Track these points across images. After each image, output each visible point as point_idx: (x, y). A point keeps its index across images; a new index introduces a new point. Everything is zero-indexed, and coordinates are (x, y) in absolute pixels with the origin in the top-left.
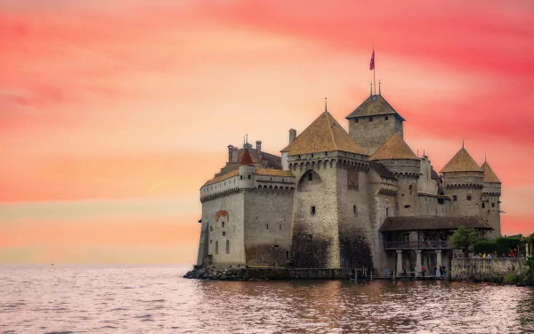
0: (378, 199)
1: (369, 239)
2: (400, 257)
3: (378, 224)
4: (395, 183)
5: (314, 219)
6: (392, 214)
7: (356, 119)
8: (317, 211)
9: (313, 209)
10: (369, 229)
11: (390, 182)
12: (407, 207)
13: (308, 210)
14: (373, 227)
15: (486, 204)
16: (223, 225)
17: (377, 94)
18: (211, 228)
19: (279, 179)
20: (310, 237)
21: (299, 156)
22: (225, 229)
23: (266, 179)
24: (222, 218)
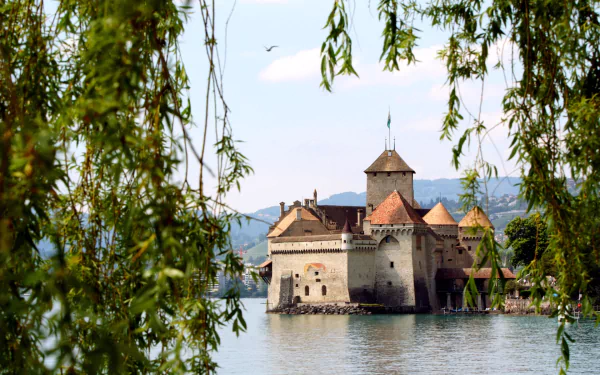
0: (433, 256)
1: (427, 285)
2: (449, 298)
3: (433, 274)
4: (442, 243)
5: (393, 271)
6: (440, 266)
7: (375, 174)
8: (395, 265)
9: (392, 265)
10: (426, 277)
11: (440, 242)
12: (449, 260)
13: (389, 264)
14: (430, 277)
16: (317, 273)
17: (392, 149)
18: (297, 276)
19: (367, 242)
20: (390, 283)
21: (381, 225)
22: (319, 277)
23: (360, 242)
24: (316, 269)
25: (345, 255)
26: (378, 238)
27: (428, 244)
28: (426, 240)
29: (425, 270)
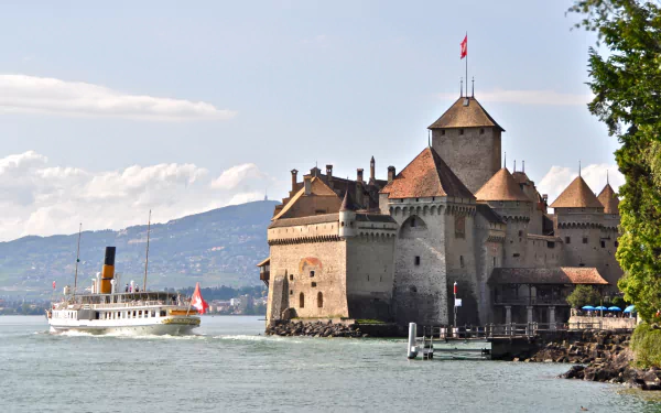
0: (486, 248)
2: (509, 313)
3: (486, 276)
4: (503, 228)
5: (419, 271)
6: (499, 265)
7: (442, 131)
8: (421, 261)
9: (417, 260)
10: (474, 280)
11: (498, 227)
12: (515, 255)
13: (412, 260)
14: (479, 279)
15: (607, 242)
16: (312, 274)
17: (470, 95)
18: (292, 277)
19: (380, 225)
20: (414, 289)
21: (402, 200)
22: (315, 279)
23: (368, 224)
24: (311, 266)
25: (343, 244)
26: (400, 219)
27: (477, 230)
28: (475, 222)
29: (471, 270)
